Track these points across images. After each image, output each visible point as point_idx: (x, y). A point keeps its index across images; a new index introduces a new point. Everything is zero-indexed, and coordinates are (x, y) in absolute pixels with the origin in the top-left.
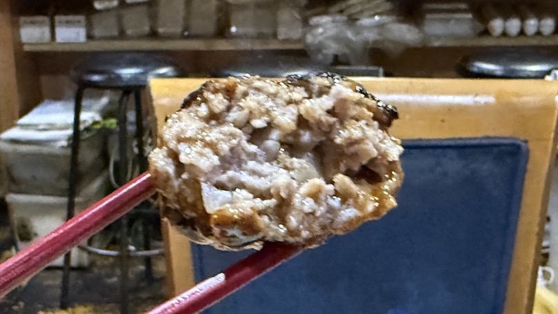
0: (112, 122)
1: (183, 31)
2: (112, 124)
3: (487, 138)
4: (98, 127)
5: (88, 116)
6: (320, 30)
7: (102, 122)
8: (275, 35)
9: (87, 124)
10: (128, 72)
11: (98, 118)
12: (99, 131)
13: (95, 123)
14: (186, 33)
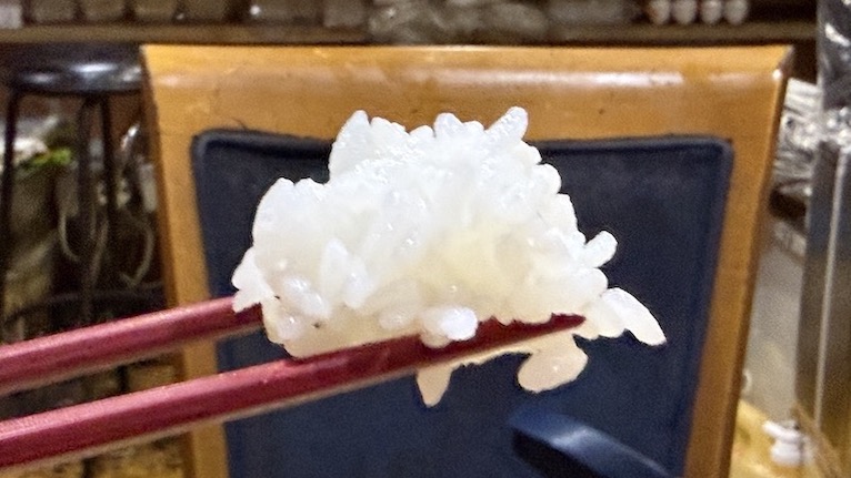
0: (64, 155)
1: (176, 14)
2: (63, 158)
3: (671, 136)
4: (42, 161)
5: (26, 145)
6: (391, 12)
7: (49, 155)
8: (319, 21)
9: (25, 157)
10: (91, 70)
11: (41, 147)
12: (45, 167)
13: (37, 155)
14: (181, 17)
